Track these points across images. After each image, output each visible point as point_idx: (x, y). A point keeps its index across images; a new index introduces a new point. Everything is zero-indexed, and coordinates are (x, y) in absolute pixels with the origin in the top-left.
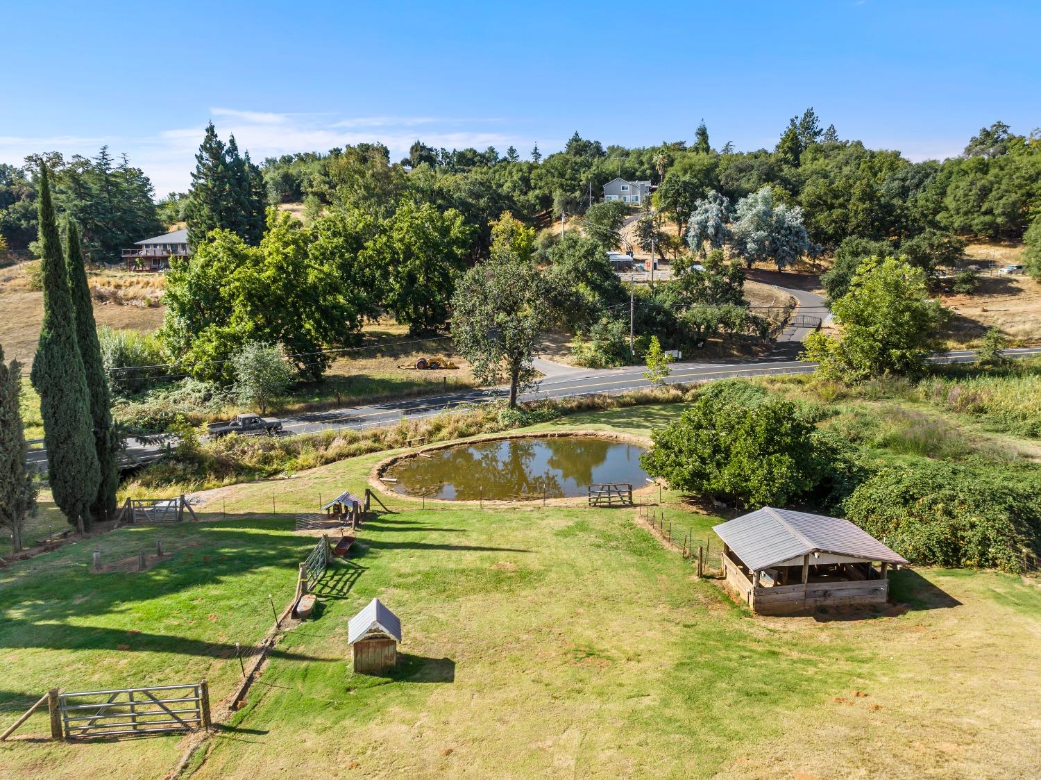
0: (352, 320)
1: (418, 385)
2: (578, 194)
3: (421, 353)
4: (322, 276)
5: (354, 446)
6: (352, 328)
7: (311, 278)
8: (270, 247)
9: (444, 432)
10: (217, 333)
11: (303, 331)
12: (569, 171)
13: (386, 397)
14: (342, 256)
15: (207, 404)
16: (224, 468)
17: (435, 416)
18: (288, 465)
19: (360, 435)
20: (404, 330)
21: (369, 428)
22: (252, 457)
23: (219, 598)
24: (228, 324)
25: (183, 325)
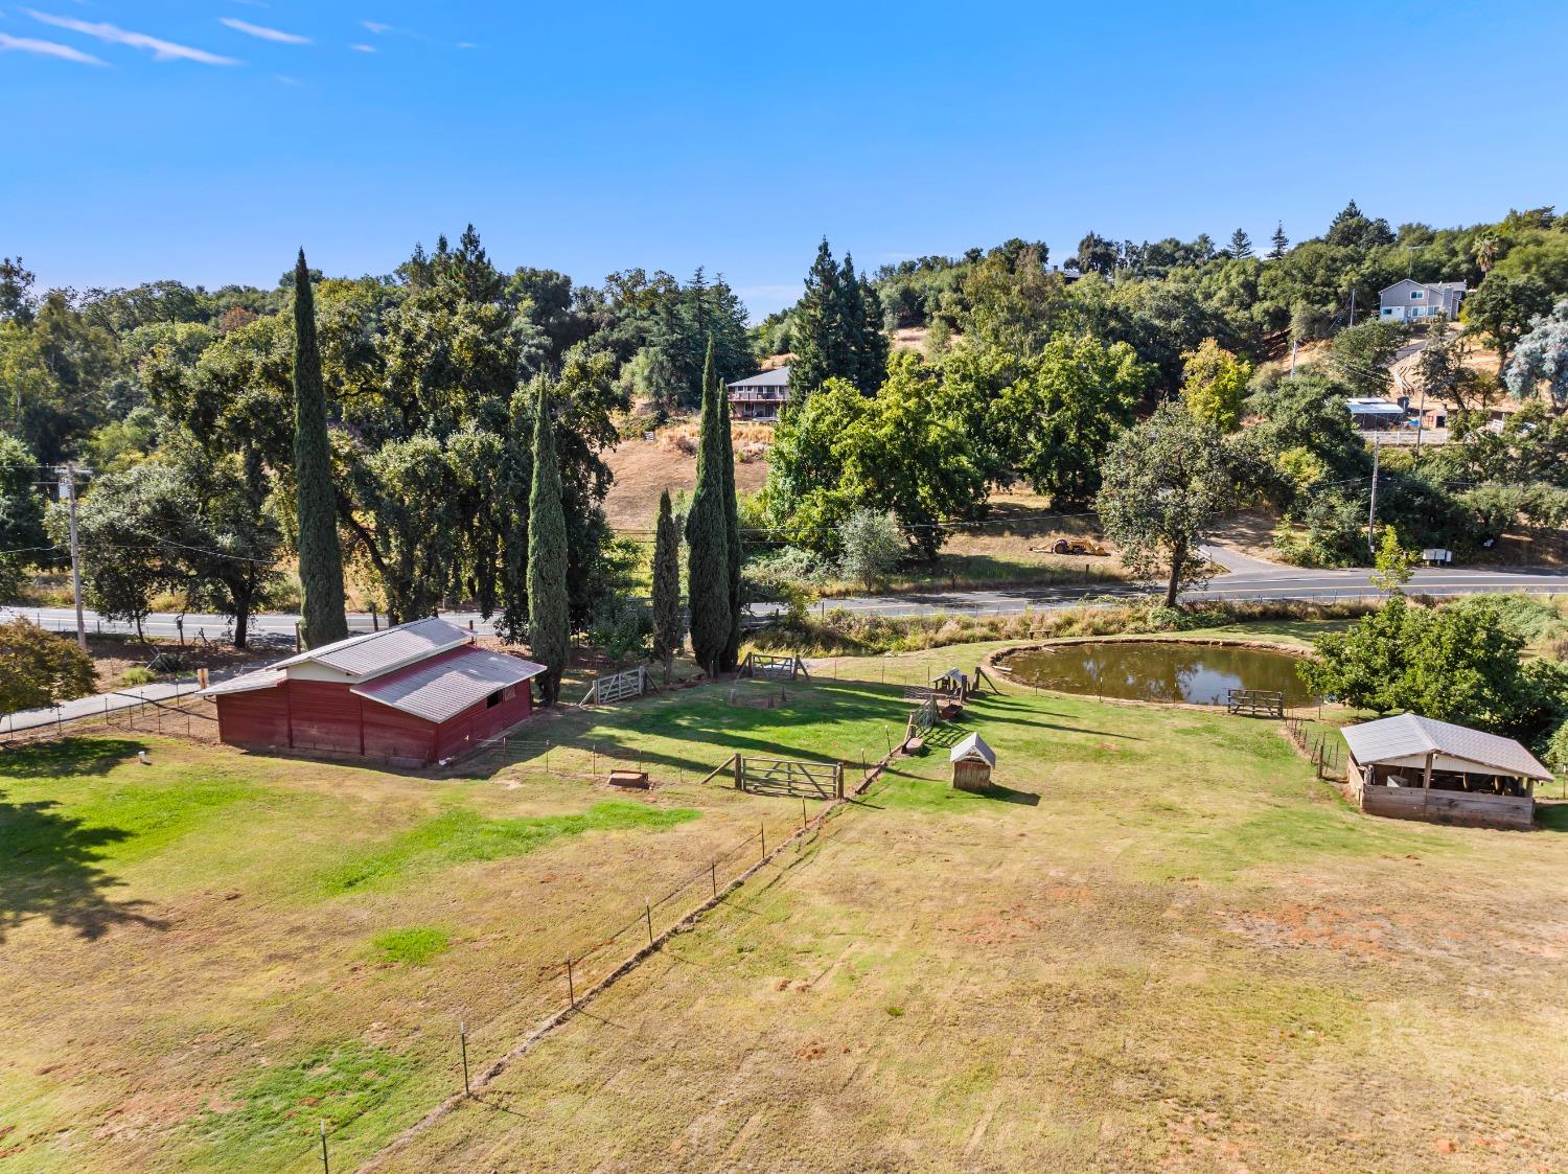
0: (977, 485)
1: (1053, 572)
2: (1332, 307)
3: (1062, 534)
4: (945, 434)
5: (969, 632)
6: (975, 498)
7: (934, 434)
8: (890, 399)
9: (1076, 628)
10: (824, 496)
11: (919, 498)
12: (1321, 272)
13: (1011, 583)
14: (970, 406)
15: (811, 576)
16: (831, 639)
17: (1067, 609)
18: (894, 645)
19: (975, 621)
20: (1043, 502)
21: (987, 615)
22: (858, 632)
23: (838, 734)
24: (836, 488)
25: (788, 486)
